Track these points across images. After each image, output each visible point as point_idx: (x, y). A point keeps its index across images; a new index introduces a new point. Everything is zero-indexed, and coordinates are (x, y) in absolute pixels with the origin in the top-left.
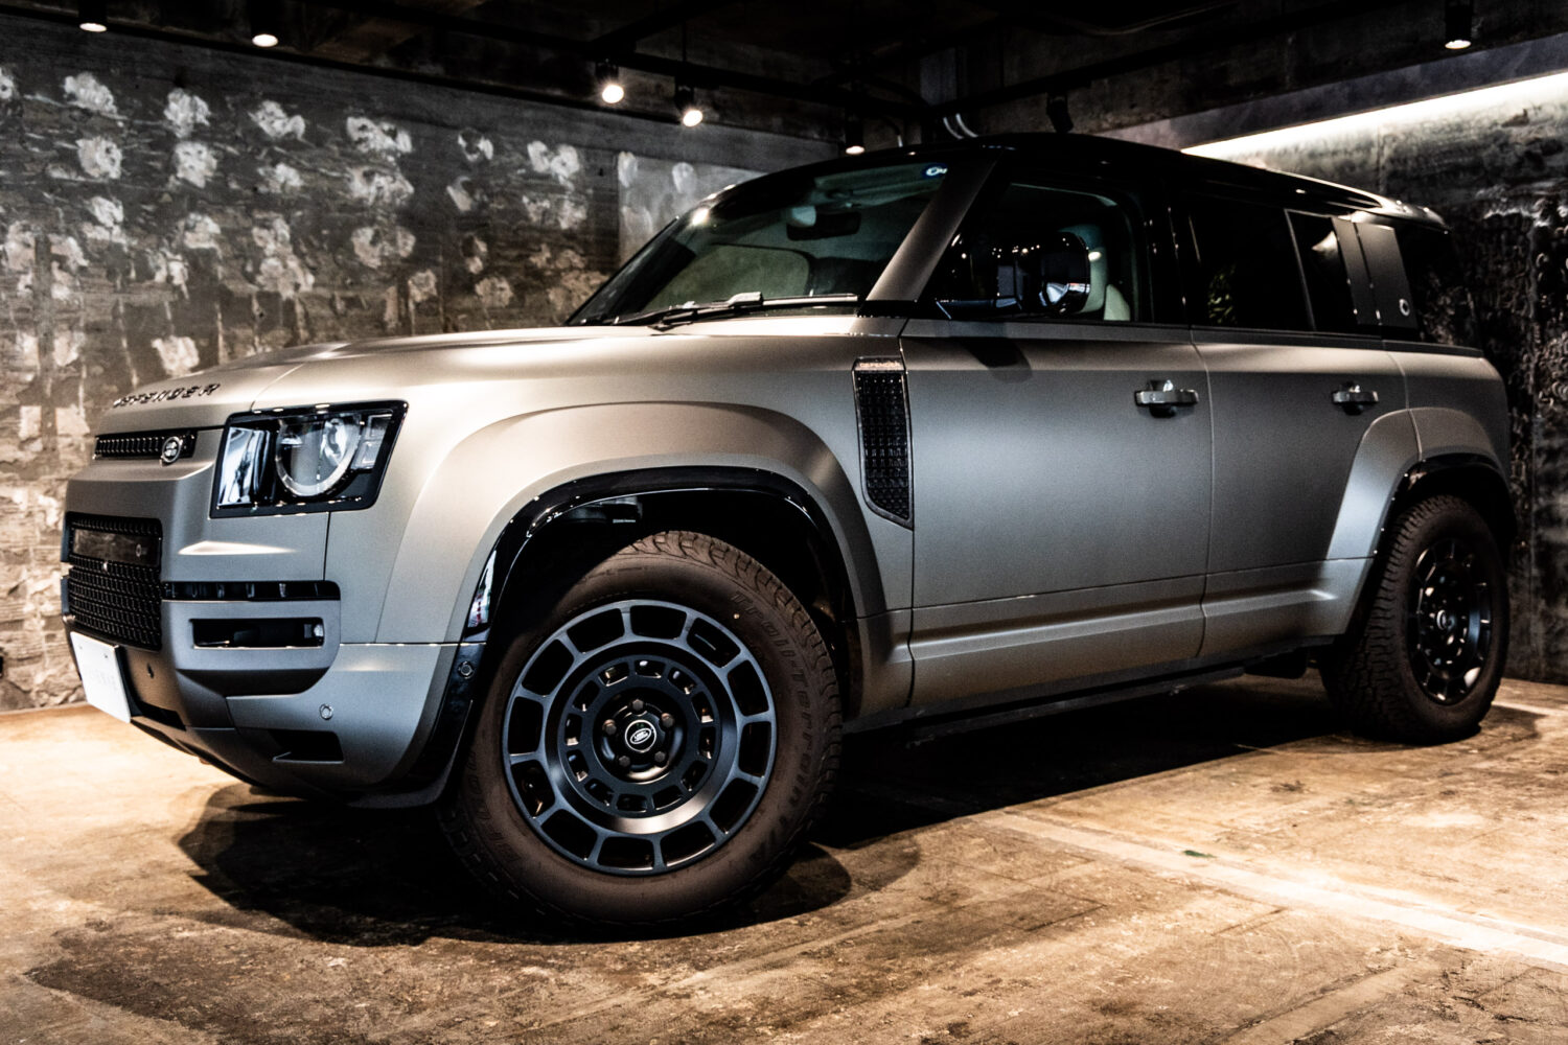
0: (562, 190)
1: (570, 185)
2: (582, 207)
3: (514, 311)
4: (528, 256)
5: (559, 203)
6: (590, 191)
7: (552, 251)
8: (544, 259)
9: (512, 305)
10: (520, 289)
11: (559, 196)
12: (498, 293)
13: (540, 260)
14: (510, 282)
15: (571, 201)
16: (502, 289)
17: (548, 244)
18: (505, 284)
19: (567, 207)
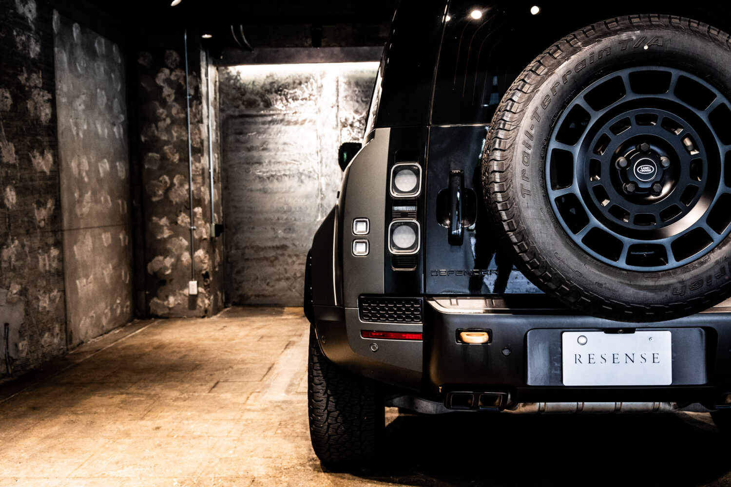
0: (30, 29)
1: (33, 27)
2: (38, 43)
3: (13, 115)
4: (18, 75)
5: (29, 38)
6: (41, 33)
7: (27, 72)
8: (24, 78)
9: (11, 111)
10: (14, 97)
11: (29, 34)
12: (5, 100)
13: (22, 78)
14: (11, 93)
15: (34, 39)
16: (7, 98)
17: (26, 67)
18: (8, 95)
19: (33, 41)
